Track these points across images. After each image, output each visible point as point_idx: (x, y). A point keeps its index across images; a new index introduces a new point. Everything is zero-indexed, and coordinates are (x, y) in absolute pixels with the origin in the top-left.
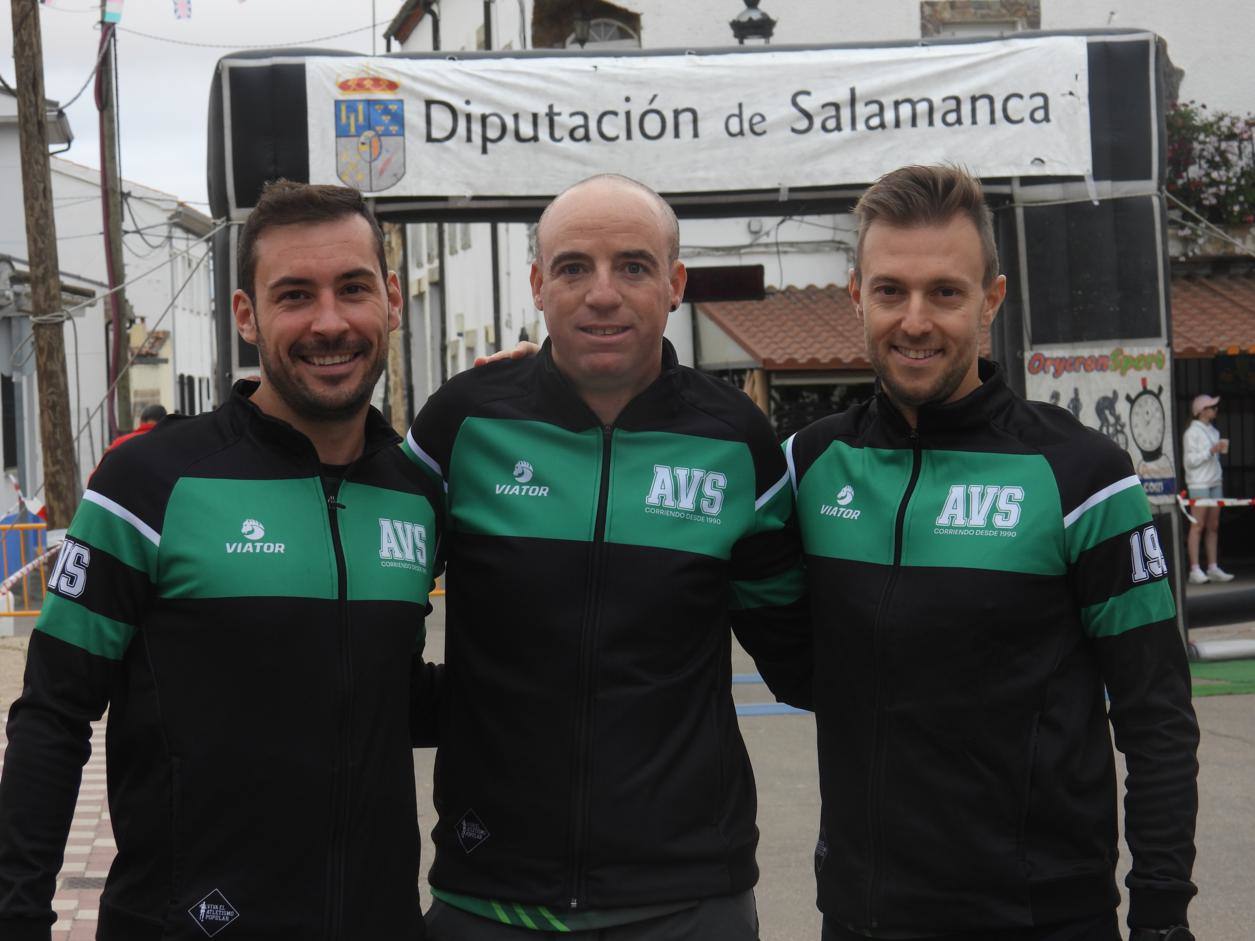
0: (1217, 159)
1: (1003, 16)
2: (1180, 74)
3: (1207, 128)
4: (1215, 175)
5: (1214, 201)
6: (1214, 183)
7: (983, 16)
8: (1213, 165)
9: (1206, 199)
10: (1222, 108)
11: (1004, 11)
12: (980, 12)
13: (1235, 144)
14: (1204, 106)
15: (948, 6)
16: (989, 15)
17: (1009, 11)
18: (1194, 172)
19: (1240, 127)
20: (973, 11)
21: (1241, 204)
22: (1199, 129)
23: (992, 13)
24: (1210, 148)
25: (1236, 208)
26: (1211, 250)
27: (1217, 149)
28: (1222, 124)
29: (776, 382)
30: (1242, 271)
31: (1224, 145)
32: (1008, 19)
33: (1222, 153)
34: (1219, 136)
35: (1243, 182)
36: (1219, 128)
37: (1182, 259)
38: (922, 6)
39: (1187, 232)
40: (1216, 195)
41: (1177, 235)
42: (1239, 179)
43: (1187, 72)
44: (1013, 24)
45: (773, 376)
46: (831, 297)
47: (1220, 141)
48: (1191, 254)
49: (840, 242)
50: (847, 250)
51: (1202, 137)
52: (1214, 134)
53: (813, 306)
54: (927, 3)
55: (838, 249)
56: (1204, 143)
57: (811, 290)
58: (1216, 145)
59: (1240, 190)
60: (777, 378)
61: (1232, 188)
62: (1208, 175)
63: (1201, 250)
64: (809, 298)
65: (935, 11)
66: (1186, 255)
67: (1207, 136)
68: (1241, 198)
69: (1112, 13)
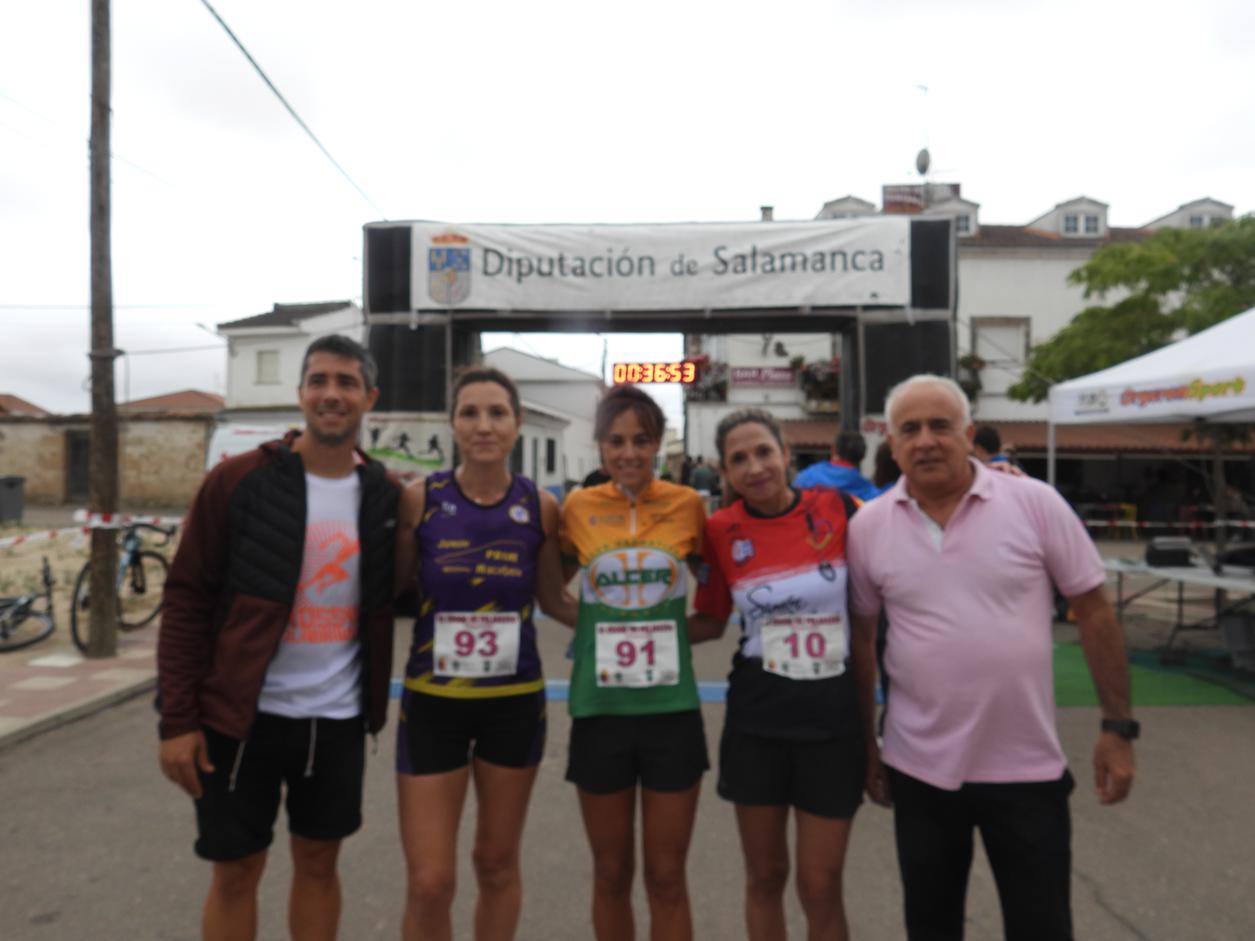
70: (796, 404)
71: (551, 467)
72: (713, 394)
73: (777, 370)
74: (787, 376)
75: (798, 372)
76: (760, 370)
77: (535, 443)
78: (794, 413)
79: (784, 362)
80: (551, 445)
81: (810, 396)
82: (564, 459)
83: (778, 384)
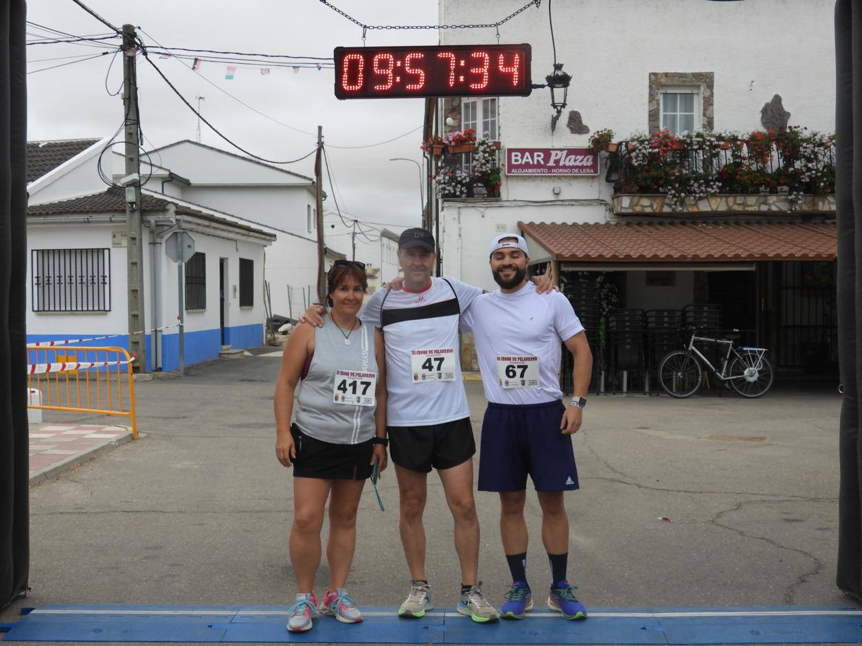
0: (813, 156)
1: (693, 81)
2: (789, 114)
3: (808, 141)
4: (810, 165)
5: (808, 180)
6: (809, 170)
7: (682, 81)
8: (809, 160)
9: (803, 179)
10: (816, 130)
11: (694, 79)
12: (681, 79)
13: (822, 148)
14: (806, 128)
15: (664, 75)
16: (685, 81)
17: (696, 79)
18: (798, 164)
19: (825, 140)
20: (677, 78)
21: (824, 182)
22: (803, 140)
23: (688, 80)
24: (809, 151)
25: (822, 184)
26: (805, 208)
27: (813, 151)
28: (816, 137)
29: (564, 269)
30: (818, 221)
31: (816, 149)
32: (696, 83)
33: (815, 154)
34: (814, 144)
35: (825, 170)
36: (814, 140)
37: (789, 212)
38: (650, 74)
39: (793, 197)
40: (810, 177)
41: (787, 199)
42: (823, 169)
43: (792, 114)
44: (698, 87)
45: (562, 265)
46: (597, 228)
47: (814, 147)
48: (794, 209)
49: (602, 200)
50: (606, 204)
51: (805, 145)
52: (811, 143)
53: (587, 231)
54: (653, 73)
55: (601, 204)
56: (806, 148)
57: (586, 225)
58: (813, 149)
59: (824, 175)
60: (564, 266)
61: (819, 174)
62: (806, 166)
63: (800, 207)
64: (585, 228)
65: (657, 78)
66: (791, 210)
67: (807, 144)
68: (825, 179)
69: (753, 82)
70: (600, 202)
71: (246, 299)
72: (480, 189)
73: (571, 152)
74: (588, 161)
75: (604, 154)
76: (547, 153)
77: (222, 263)
78: (596, 216)
79: (583, 141)
80: (246, 267)
81: (619, 191)
82: (266, 285)
83: (574, 174)
